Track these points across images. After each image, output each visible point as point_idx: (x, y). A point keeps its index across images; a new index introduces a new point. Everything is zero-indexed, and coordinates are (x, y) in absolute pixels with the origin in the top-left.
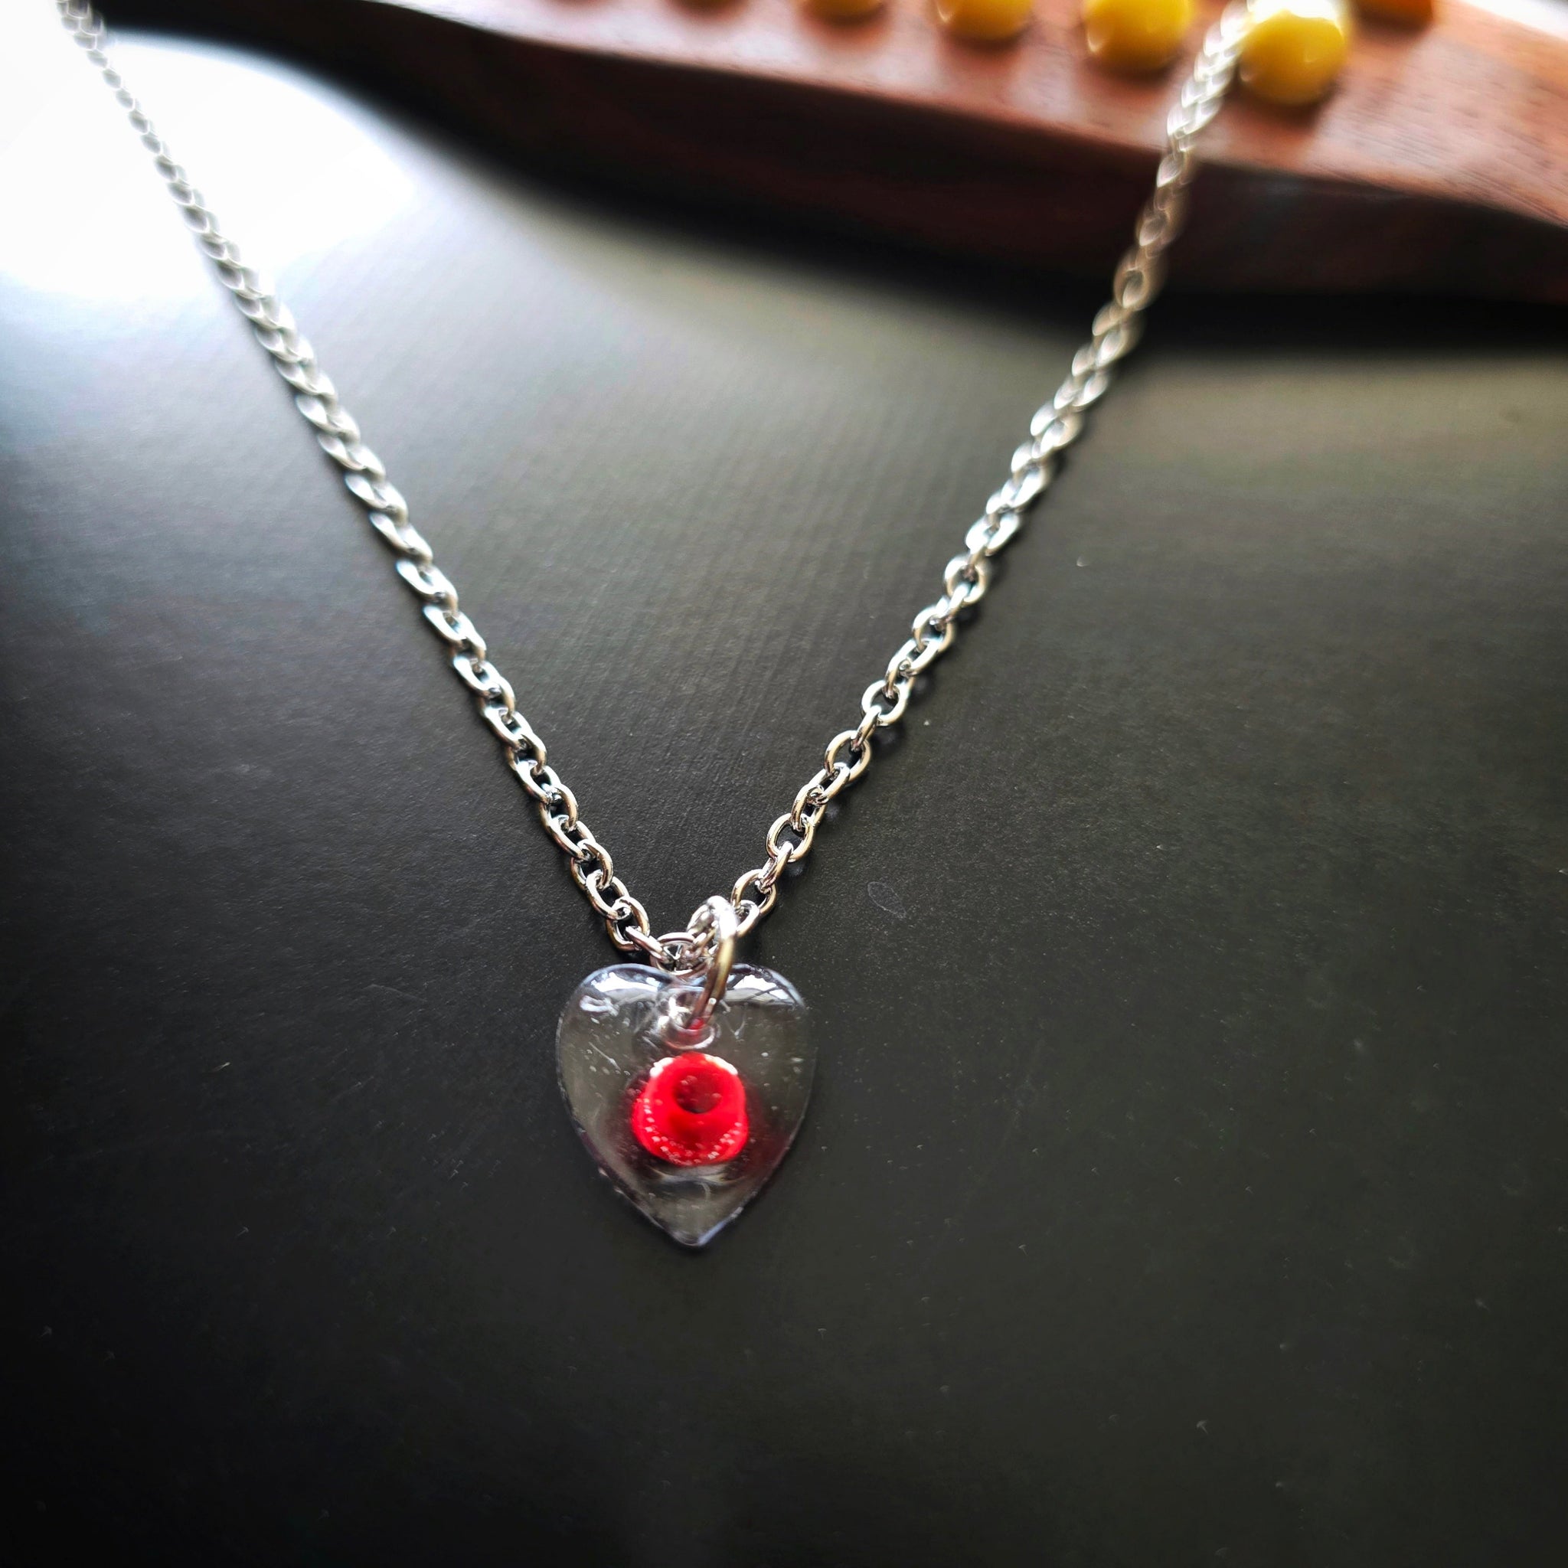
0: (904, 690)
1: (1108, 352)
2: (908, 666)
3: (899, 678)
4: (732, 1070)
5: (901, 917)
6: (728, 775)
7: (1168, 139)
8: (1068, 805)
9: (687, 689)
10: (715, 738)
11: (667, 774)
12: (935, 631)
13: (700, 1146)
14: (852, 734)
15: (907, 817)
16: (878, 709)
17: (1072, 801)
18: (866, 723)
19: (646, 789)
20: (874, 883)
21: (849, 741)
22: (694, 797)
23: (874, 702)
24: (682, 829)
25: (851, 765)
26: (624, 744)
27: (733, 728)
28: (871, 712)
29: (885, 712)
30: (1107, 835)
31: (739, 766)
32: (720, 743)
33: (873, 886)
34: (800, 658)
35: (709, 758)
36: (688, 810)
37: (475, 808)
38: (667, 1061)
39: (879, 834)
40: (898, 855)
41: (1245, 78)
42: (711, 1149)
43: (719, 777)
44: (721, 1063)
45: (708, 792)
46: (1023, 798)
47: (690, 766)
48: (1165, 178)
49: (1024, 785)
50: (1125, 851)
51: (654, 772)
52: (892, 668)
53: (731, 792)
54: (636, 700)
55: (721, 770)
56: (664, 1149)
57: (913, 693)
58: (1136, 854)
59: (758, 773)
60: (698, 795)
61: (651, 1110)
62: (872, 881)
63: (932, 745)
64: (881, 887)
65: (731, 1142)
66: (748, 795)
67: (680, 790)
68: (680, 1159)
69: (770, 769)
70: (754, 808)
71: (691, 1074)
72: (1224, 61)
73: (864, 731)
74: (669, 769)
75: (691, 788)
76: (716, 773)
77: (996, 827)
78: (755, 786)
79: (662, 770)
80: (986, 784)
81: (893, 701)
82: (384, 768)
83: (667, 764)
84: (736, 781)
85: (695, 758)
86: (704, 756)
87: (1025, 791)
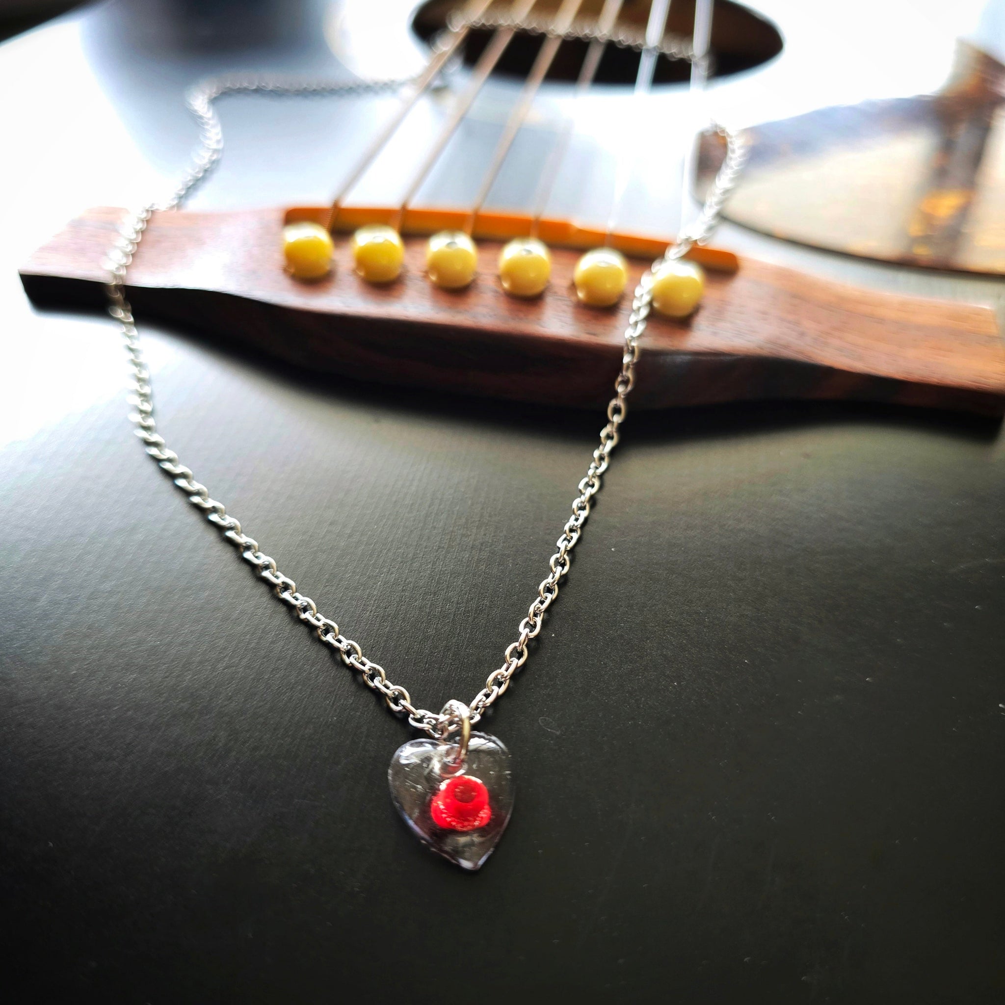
0: (539, 620)
1: (609, 445)
2: (539, 608)
3: (535, 615)
4: (479, 781)
5: (558, 733)
6: (459, 672)
7: (626, 340)
8: (629, 668)
9: (431, 632)
10: (449, 654)
11: (428, 675)
12: (549, 590)
13: (471, 819)
14: (517, 644)
15: (552, 683)
16: (527, 630)
17: (630, 666)
18: (522, 638)
19: (419, 684)
20: (542, 718)
21: (516, 647)
22: (444, 685)
23: (525, 627)
24: (441, 702)
25: (519, 658)
26: (404, 663)
27: (457, 648)
28: (524, 631)
29: (531, 632)
30: (650, 681)
31: (464, 667)
32: (452, 657)
33: (541, 719)
34: (485, 609)
35: (448, 665)
36: (442, 692)
37: (333, 704)
38: (447, 781)
39: (539, 693)
40: (551, 702)
41: (656, 305)
42: (475, 820)
43: (455, 674)
44: (473, 779)
45: (451, 682)
46: (606, 667)
47: (439, 670)
48: (627, 359)
49: (606, 660)
50: (660, 687)
51: (421, 675)
52: (531, 610)
53: (462, 681)
54: (406, 639)
55: (455, 670)
56: (454, 823)
57: (543, 621)
58: (665, 689)
59: (474, 670)
60: (446, 684)
61: (444, 805)
62: (540, 717)
63: (558, 646)
64: (545, 720)
65: (484, 816)
66: (471, 682)
67: (436, 683)
68: (462, 827)
69: (480, 667)
70: (475, 687)
71: (461, 786)
72: (646, 299)
73: (522, 641)
74: (429, 672)
75: (442, 681)
76: (453, 672)
77: (596, 683)
78: (473, 676)
79: (425, 674)
80: (588, 662)
81: (534, 627)
82: (281, 689)
83: (427, 670)
84: (464, 675)
85: (441, 666)
86: (445, 663)
87: (607, 663)
